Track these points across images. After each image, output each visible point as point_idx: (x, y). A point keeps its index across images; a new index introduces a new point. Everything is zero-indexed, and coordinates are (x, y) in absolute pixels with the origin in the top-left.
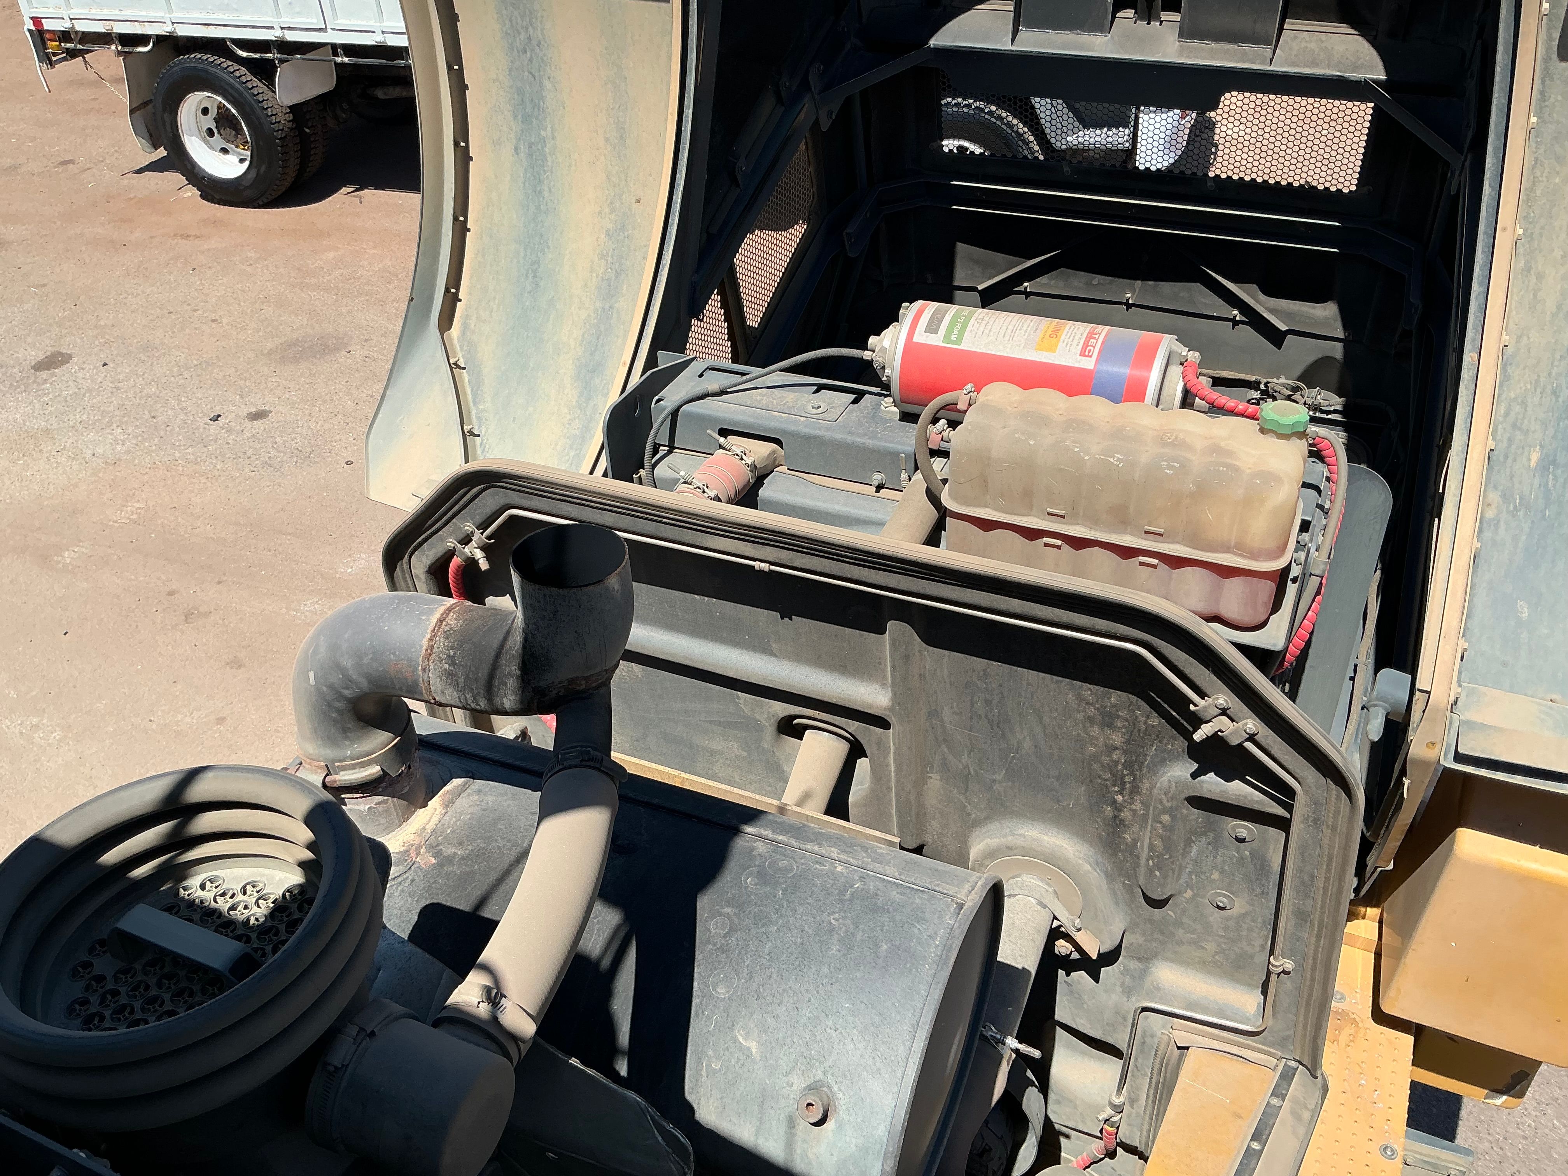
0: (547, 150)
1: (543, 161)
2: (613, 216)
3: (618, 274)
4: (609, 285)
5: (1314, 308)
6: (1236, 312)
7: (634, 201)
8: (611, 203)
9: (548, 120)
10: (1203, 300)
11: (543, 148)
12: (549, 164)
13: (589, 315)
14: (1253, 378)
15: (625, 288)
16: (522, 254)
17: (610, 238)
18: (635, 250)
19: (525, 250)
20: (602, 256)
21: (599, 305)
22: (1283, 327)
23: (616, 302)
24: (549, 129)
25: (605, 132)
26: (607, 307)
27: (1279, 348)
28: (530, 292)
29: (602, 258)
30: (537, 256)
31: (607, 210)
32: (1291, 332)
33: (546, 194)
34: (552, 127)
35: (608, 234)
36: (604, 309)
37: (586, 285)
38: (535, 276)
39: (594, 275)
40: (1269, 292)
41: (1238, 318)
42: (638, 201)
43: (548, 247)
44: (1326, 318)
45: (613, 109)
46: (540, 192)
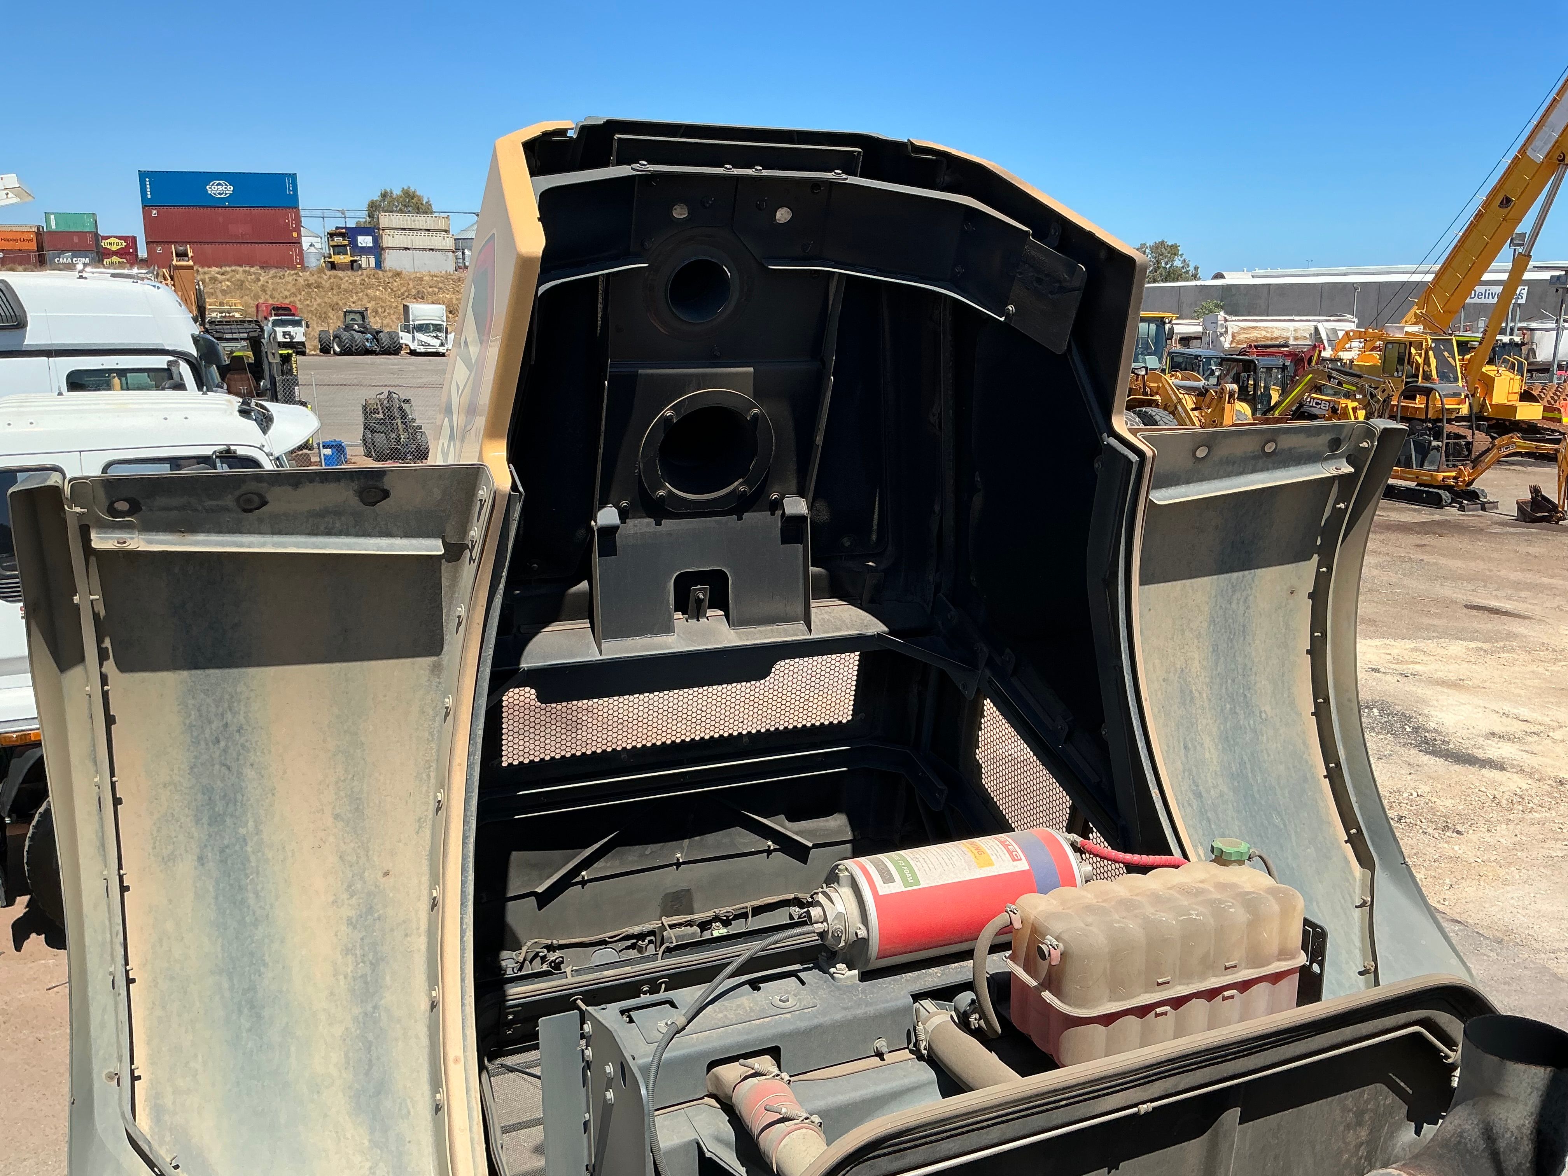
0: (249, 849)
1: (243, 864)
2: (354, 901)
3: (374, 965)
4: (366, 983)
5: (827, 821)
6: (770, 843)
7: (380, 874)
8: (350, 886)
9: (249, 815)
10: (742, 840)
11: (242, 848)
12: (253, 864)
13: (347, 1029)
14: (792, 896)
15: (388, 978)
16: (226, 985)
17: (355, 928)
18: (392, 930)
19: (231, 979)
20: (347, 951)
21: (357, 1011)
22: (810, 845)
23: (381, 999)
24: (251, 824)
25: (334, 808)
26: (369, 1008)
27: (806, 864)
28: (249, 1030)
29: (347, 954)
30: (250, 981)
31: (345, 896)
32: (816, 846)
33: (252, 901)
34: (255, 821)
35: (350, 922)
36: (366, 1014)
37: (332, 993)
38: (252, 1007)
39: (341, 977)
40: (793, 818)
41: (772, 848)
42: (386, 874)
43: (265, 965)
44: (840, 826)
45: (345, 780)
46: (243, 901)
